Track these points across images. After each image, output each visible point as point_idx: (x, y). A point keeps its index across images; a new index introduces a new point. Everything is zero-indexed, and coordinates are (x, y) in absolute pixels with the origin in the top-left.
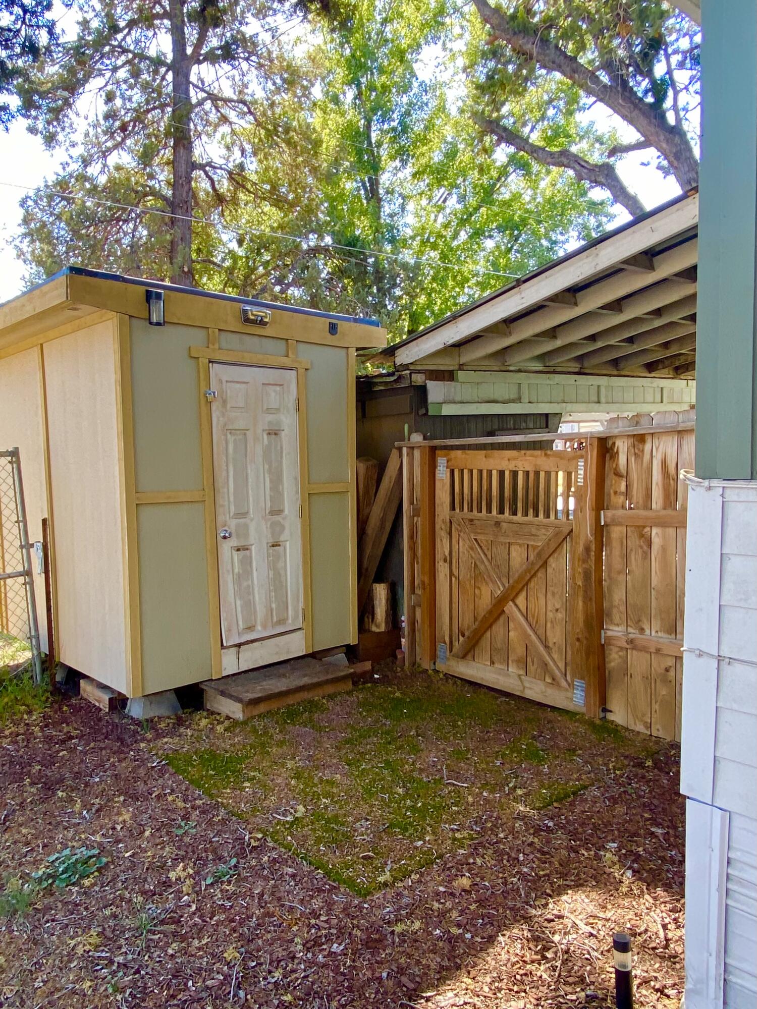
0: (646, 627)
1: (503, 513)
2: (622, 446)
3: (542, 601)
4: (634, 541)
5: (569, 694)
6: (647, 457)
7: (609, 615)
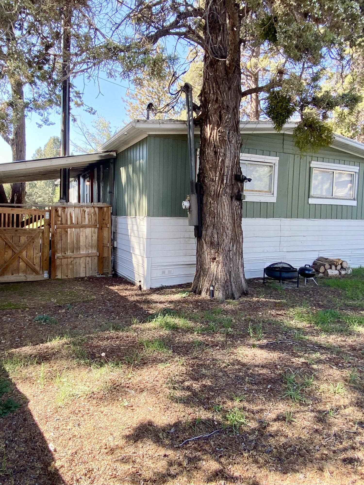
0: (66, 252)
1: (19, 227)
2: (60, 210)
3: (32, 251)
4: (63, 232)
5: (42, 276)
6: (66, 212)
7: (57, 251)
